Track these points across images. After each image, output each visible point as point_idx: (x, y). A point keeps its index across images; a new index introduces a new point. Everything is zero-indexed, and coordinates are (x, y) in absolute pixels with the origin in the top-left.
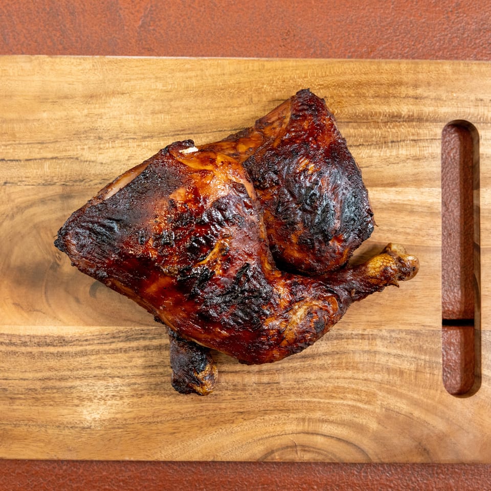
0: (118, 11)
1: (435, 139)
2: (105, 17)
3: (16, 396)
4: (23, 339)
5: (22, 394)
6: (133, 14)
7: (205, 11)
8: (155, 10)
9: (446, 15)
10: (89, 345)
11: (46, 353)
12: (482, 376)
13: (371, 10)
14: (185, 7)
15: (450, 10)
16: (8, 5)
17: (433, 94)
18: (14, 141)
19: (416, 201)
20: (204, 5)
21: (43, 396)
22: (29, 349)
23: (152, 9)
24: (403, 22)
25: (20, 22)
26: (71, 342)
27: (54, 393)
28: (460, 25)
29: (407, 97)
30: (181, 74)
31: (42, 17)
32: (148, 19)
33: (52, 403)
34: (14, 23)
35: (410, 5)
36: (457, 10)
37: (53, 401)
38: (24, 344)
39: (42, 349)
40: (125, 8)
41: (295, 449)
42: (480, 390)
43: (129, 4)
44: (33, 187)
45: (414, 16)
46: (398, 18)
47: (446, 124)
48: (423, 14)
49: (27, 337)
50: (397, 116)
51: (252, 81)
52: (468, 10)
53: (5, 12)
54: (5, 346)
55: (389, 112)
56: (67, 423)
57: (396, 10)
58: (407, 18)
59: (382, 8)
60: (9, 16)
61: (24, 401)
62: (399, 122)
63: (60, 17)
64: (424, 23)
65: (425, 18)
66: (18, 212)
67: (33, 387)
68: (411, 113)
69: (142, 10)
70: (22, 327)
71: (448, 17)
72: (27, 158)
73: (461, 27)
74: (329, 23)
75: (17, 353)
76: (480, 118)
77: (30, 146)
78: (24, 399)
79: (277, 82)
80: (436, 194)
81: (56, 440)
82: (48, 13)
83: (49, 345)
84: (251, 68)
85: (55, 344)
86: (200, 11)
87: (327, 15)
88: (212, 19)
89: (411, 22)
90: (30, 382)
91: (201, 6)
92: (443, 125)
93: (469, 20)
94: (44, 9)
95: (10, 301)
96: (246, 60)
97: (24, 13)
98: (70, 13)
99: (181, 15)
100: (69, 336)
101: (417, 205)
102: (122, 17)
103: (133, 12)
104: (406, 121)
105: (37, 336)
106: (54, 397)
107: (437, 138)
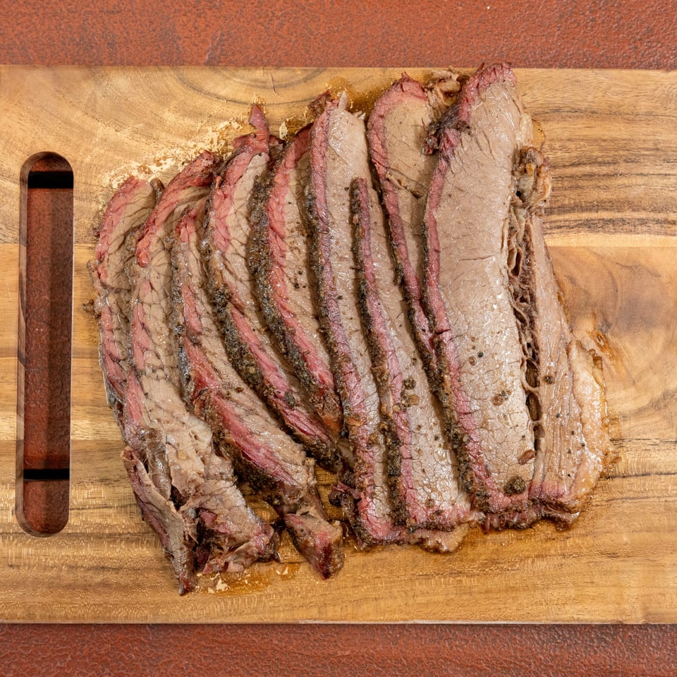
0: (175, 42)
1: (79, 509)
2: (157, 50)
3: (653, 152)
4: (645, 228)
5: (643, 155)
6: (196, 46)
7: (297, 41)
8: (227, 40)
9: (633, 46)
10: (556, 221)
11: (614, 209)
12: (18, 182)
13: (528, 39)
14: (268, 35)
15: (639, 37)
16: (22, 33)
17: (80, 574)
18: (666, 501)
19: (105, 421)
20: (296, 32)
21: (616, 153)
22: (636, 215)
23: (223, 38)
24: (573, 54)
25: (39, 57)
26: (578, 226)
27: (602, 157)
28: (652, 59)
29: (117, 570)
30: (435, 598)
31: (69, 51)
32: (218, 52)
33: (603, 144)
34: (30, 59)
35: (582, 31)
36: (648, 38)
37: (603, 146)
38: (643, 222)
39: (619, 215)
40: (185, 37)
41: (276, 84)
42: (22, 162)
43: (190, 31)
44: (639, 437)
45: (588, 47)
46: (566, 50)
47: (63, 531)
48: (602, 43)
49: (639, 231)
50: (132, 542)
51: (335, 590)
52: (664, 37)
53: (18, 43)
54: (670, 219)
55: (142, 547)
56: (582, 117)
57: (563, 39)
58: (579, 49)
59: (544, 36)
60: (23, 48)
61: (640, 146)
62: (129, 533)
63: (95, 50)
64: (602, 56)
65: (604, 49)
66: (658, 401)
67: (629, 164)
68: (111, 546)
69: (210, 41)
70: (647, 244)
71: (636, 48)
72: (648, 477)
73: (653, 61)
74: (470, 56)
75: (653, 211)
76: (13, 540)
77: (645, 495)
78: (640, 148)
79: (301, 588)
80: (76, 432)
81: (597, 95)
82: (78, 44)
83: (610, 220)
84: (338, 609)
85: (601, 222)
86: (290, 41)
87: (467, 46)
88: (307, 52)
89: (585, 55)
90: (634, 171)
91: (292, 35)
92: (66, 530)
93: (665, 52)
94: (73, 40)
95: (664, 279)
96: (346, 620)
97: (43, 44)
98: (108, 44)
99: (263, 46)
100: (582, 233)
101: (106, 415)
102: (181, 49)
103: (197, 43)
104: (120, 534)
105: (626, 232)
106: (602, 151)
107: (75, 511)
